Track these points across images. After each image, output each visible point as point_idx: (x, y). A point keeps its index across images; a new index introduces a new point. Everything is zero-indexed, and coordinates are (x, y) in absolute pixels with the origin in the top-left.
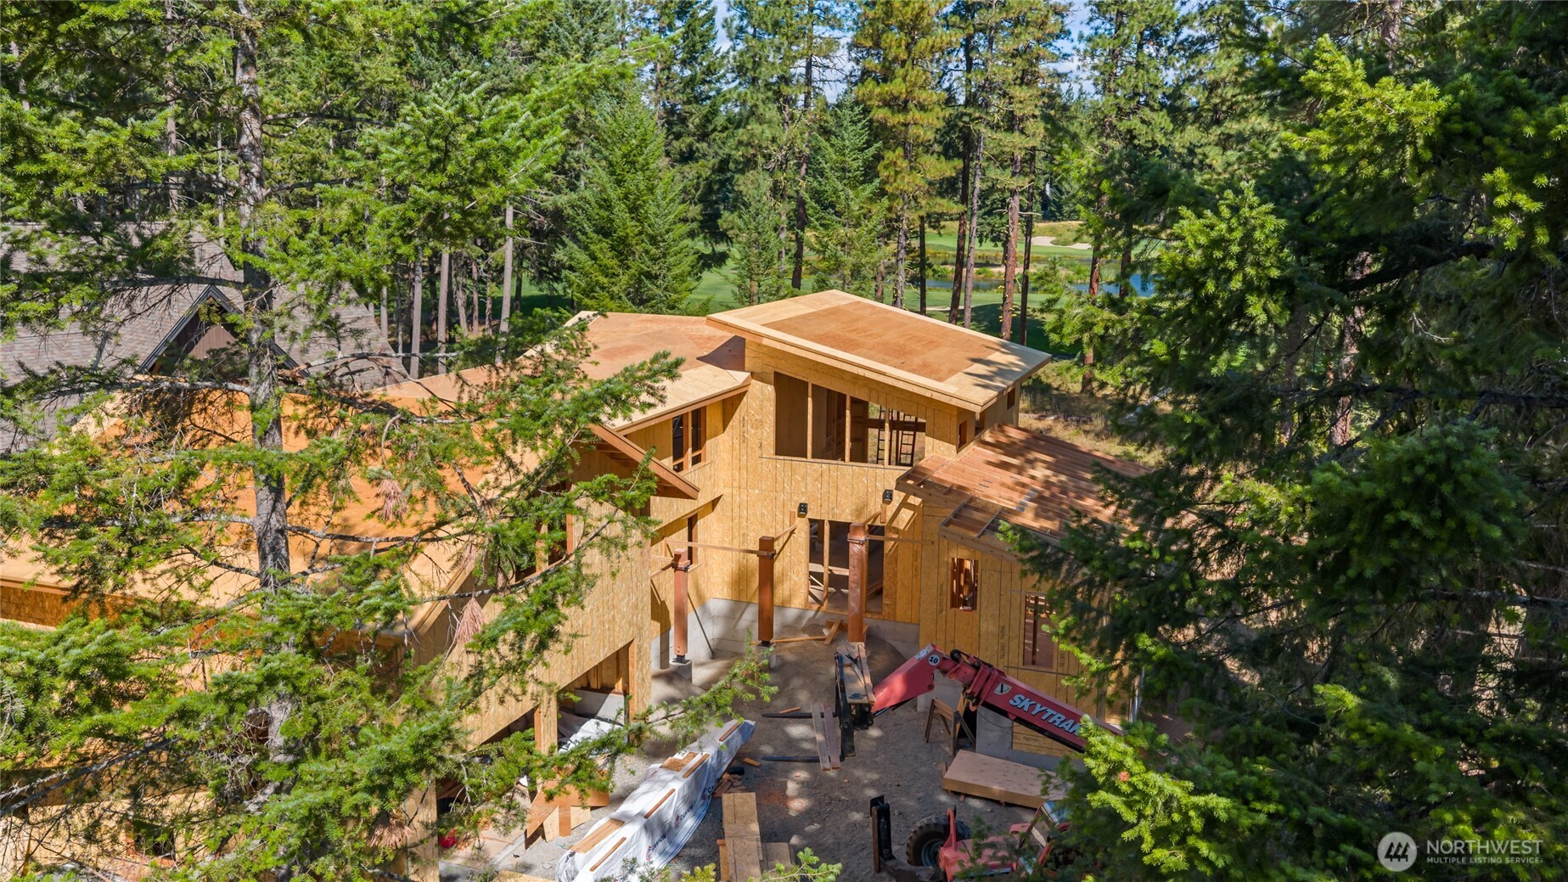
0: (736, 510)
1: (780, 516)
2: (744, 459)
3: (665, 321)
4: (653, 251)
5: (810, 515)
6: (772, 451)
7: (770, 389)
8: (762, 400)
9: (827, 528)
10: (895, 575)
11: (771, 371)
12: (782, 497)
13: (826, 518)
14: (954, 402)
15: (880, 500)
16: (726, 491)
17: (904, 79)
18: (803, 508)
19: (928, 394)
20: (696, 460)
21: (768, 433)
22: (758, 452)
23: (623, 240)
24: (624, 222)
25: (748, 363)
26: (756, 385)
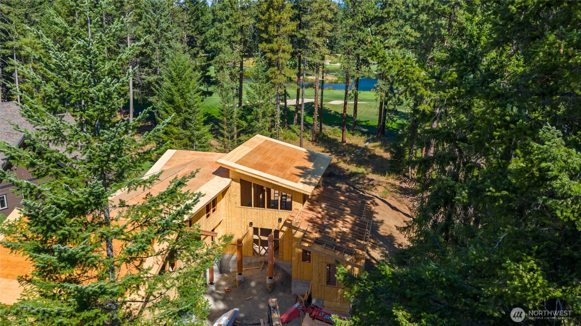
0: (228, 224)
1: (243, 226)
2: (230, 207)
3: (199, 154)
4: (190, 111)
5: (253, 226)
6: (240, 205)
7: (239, 185)
8: (236, 187)
9: (259, 230)
10: (283, 245)
11: (239, 178)
12: (244, 220)
13: (259, 227)
14: (302, 192)
15: (277, 221)
16: (224, 218)
17: (277, 42)
18: (251, 224)
19: (293, 189)
20: (214, 211)
21: (238, 199)
22: (235, 205)
23: (179, 107)
24: (177, 99)
25: (231, 176)
26: (234, 183)
